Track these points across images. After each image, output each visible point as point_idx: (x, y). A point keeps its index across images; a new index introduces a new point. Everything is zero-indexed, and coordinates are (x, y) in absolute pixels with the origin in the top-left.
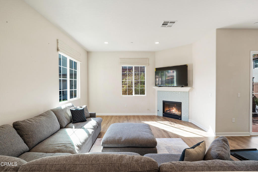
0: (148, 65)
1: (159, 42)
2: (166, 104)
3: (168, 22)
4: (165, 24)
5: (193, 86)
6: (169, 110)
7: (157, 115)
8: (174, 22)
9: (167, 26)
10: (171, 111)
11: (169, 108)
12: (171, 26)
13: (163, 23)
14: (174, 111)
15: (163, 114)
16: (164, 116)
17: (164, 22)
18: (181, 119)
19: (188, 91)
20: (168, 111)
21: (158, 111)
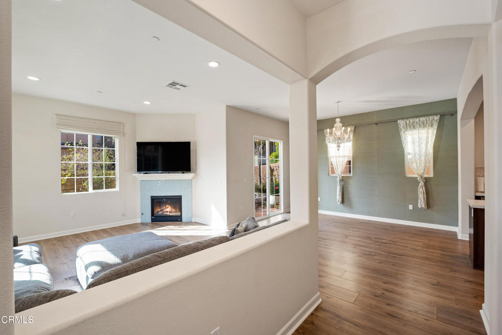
0: (123, 136)
1: (151, 103)
2: (156, 201)
3: (178, 84)
4: (173, 84)
5: (198, 172)
6: (161, 210)
7: (140, 222)
8: (185, 86)
9: (174, 87)
10: (165, 210)
11: (160, 207)
12: (179, 89)
13: (170, 82)
14: (168, 210)
15: (152, 218)
16: (153, 220)
17: (173, 82)
18: (181, 221)
19: (190, 179)
20: (160, 213)
21: (143, 214)
